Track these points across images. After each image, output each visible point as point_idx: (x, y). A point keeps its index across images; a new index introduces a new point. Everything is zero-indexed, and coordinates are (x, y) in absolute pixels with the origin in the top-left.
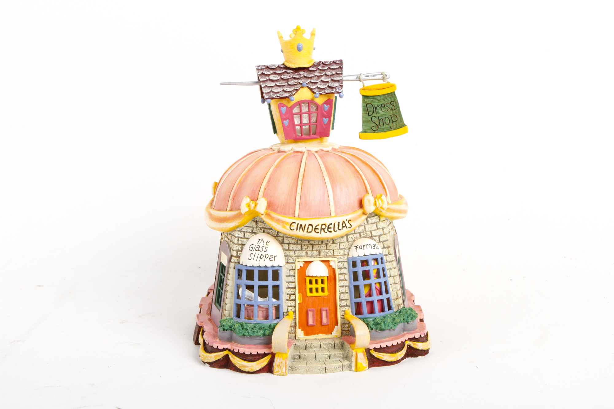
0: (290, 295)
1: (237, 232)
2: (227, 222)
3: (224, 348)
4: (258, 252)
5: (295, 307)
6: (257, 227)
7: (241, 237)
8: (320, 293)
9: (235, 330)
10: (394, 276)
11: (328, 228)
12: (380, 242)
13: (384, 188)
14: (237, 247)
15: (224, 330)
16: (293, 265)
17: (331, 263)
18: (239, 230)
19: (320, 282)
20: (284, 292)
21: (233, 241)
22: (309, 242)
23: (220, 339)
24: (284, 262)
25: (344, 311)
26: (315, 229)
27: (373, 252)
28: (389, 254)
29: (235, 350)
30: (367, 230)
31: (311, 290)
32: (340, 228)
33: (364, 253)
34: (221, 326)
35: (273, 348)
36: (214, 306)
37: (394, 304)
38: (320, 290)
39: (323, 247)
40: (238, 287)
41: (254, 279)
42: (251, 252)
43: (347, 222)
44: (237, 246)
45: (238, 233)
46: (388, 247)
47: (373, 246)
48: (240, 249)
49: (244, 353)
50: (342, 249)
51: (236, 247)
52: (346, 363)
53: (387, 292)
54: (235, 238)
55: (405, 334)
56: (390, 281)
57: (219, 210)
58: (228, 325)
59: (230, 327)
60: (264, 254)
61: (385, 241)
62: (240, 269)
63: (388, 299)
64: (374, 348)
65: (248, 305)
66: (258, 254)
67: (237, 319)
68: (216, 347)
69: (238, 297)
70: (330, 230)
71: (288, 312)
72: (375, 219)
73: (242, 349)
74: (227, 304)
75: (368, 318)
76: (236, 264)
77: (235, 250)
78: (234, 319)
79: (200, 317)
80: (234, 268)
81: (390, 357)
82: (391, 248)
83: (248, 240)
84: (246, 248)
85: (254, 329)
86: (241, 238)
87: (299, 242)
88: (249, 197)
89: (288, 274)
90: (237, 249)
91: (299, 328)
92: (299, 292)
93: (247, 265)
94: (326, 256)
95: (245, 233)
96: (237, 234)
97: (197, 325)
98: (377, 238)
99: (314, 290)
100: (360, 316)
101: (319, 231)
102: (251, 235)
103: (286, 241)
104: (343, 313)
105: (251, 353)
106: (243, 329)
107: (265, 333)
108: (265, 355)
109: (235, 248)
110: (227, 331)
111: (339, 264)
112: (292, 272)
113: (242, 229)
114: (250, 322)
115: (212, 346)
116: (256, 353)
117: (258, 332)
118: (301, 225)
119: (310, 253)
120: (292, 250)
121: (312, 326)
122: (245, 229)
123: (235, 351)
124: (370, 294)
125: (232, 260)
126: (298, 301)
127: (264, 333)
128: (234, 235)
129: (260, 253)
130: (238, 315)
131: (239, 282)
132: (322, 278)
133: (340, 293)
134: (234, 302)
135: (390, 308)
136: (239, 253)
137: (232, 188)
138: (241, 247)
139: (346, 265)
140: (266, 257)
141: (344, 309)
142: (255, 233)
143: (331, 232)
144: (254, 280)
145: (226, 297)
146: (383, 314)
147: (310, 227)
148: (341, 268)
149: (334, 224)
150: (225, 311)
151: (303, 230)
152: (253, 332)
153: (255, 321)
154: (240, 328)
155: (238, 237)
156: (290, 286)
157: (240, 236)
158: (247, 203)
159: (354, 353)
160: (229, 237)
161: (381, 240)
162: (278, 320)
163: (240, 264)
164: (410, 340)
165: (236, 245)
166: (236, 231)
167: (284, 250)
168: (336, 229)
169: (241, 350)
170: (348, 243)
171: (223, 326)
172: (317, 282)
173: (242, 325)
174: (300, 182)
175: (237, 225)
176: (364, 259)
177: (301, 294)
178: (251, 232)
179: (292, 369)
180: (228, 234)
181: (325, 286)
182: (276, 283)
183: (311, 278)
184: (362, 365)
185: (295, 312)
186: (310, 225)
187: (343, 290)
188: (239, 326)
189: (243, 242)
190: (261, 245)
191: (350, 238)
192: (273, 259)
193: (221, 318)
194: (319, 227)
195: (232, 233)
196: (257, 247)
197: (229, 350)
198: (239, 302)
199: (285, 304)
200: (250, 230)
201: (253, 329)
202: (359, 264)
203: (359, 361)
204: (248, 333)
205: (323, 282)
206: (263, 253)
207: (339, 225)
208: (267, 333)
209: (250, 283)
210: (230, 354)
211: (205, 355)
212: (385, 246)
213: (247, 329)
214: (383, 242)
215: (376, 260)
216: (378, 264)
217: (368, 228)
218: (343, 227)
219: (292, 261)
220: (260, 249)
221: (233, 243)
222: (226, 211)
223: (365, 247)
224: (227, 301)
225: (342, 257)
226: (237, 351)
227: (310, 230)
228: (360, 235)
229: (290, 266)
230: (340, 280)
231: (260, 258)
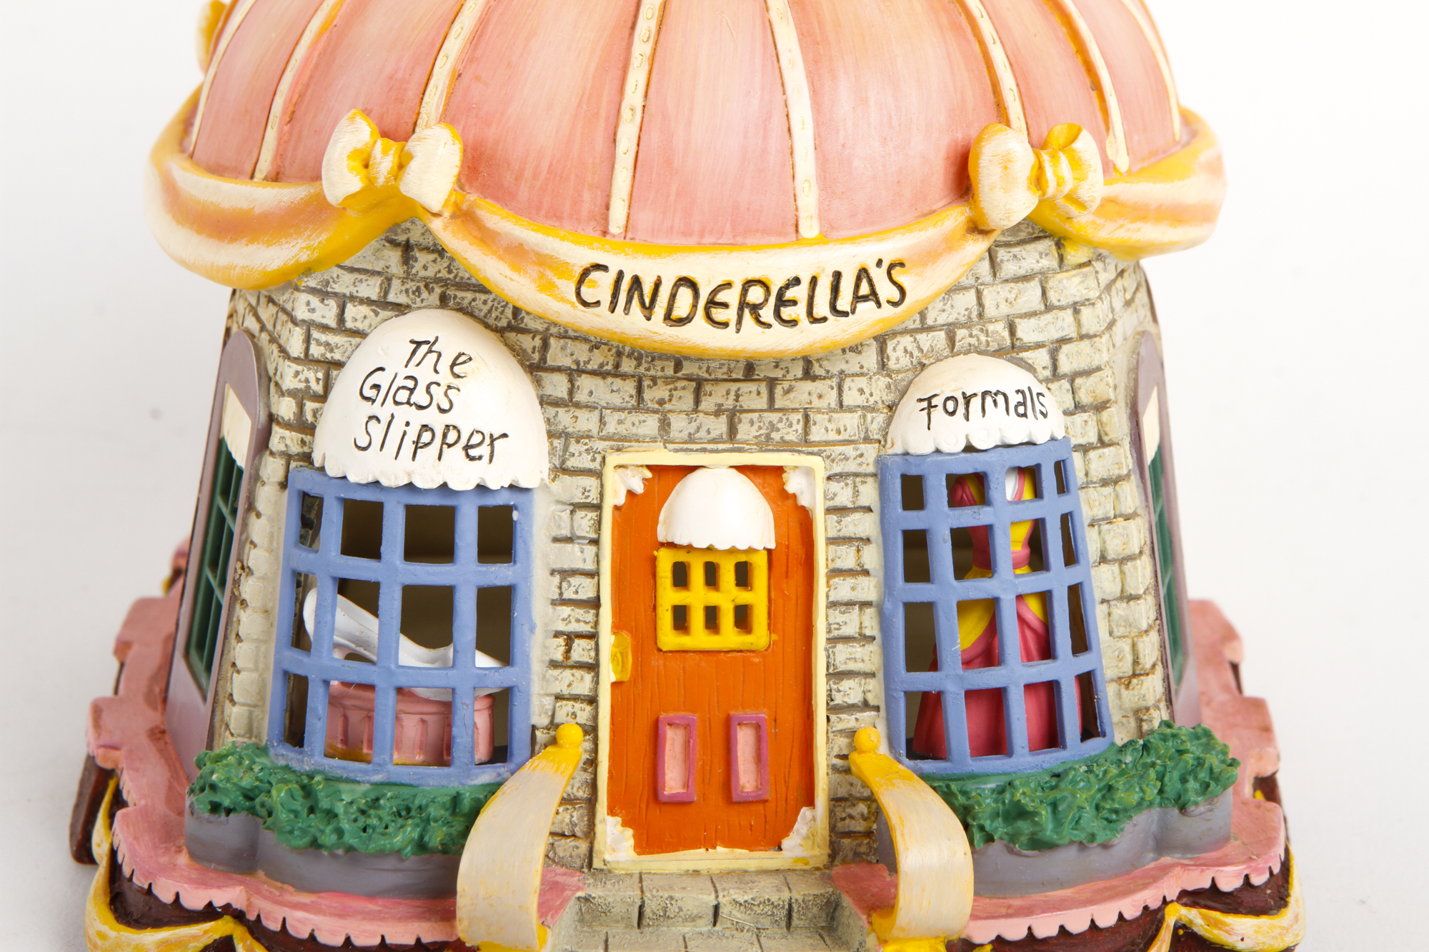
0: (570, 638)
1: (303, 297)
2: (252, 241)
3: (210, 904)
4: (404, 413)
5: (592, 700)
6: (408, 277)
7: (324, 321)
8: (729, 637)
9: (270, 814)
10: (1123, 561)
11: (781, 302)
12: (1056, 375)
13: (1097, 86)
14: (302, 377)
15: (215, 808)
16: (591, 482)
17: (793, 484)
18: (312, 283)
19: (727, 575)
20: (541, 617)
21: (282, 342)
22: (678, 366)
23: (192, 855)
24: (546, 466)
25: (851, 734)
26: (712, 303)
27: (1017, 430)
28: (1102, 443)
29: (267, 919)
30: (990, 311)
31: (681, 617)
32: (844, 303)
33: (967, 437)
34: (202, 790)
35: (465, 923)
36: (179, 665)
37: (1113, 702)
38: (727, 619)
39: (754, 397)
40: (301, 584)
41: (383, 549)
42: (369, 409)
43: (879, 276)
44: (299, 368)
45: (308, 303)
46: (1101, 407)
47: (1015, 399)
48: (318, 388)
49: (312, 937)
50: (851, 410)
51: (297, 374)
53: (1081, 643)
54: (290, 325)
55: (1165, 870)
56: (1102, 582)
57: (217, 169)
58: (235, 784)
59: (249, 796)
60: (438, 421)
61: (1087, 373)
62: (314, 490)
63: (1087, 683)
64: (993, 937)
65: (346, 684)
66: (408, 424)
67: (285, 755)
68: (166, 897)
69: (299, 638)
70: (787, 313)
71: (553, 725)
72: (1035, 257)
73: (300, 914)
74: (238, 672)
75: (973, 777)
76: (293, 464)
77: (292, 393)
78: (272, 752)
79: (107, 719)
80: (284, 485)
82: (1113, 410)
83: (358, 340)
84: (347, 384)
85: (372, 812)
86: (325, 328)
87: (627, 366)
88: (367, 112)
89: (565, 532)
90: (302, 386)
91: (612, 812)
92: (617, 628)
93: (345, 478)
94: (765, 444)
95: (343, 301)
96: (304, 308)
97: (90, 759)
98: (1040, 358)
99: (697, 619)
100: (929, 766)
101: (730, 315)
102: (377, 314)
103: (558, 355)
104: (842, 742)
105: (348, 940)
106: (312, 810)
107: (426, 839)
109: (289, 383)
110: (232, 815)
111: (835, 486)
112: (584, 522)
113: (328, 283)
114: (352, 776)
115: (149, 891)
116: (376, 941)
117: (390, 830)
118: (636, 282)
119: (679, 425)
120: (591, 407)
121: (679, 803)
122: (344, 284)
123: (265, 922)
124: (987, 655)
125: (275, 443)
126: (609, 674)
127: (421, 837)
128: (288, 307)
129: (419, 418)
130: (295, 734)
131: (305, 560)
132: (743, 558)
133: (833, 641)
134: (278, 662)
135: (1091, 727)
136: (310, 406)
137: (286, 58)
138: (320, 375)
139: (869, 493)
140: (448, 438)
141: (848, 721)
142: (401, 309)
143: (793, 323)
144: (383, 556)
145: (237, 635)
146: (1052, 759)
147: (685, 294)
148: (840, 511)
149: (814, 281)
150: (227, 703)
151: (648, 309)
152: (364, 830)
153: (376, 772)
154: (300, 804)
155: (309, 325)
156: (568, 594)
157: (317, 317)
158: (359, 146)
160: (267, 313)
161: (1065, 366)
162: (501, 768)
163: (311, 463)
164: (1192, 898)
165: (295, 367)
166: (297, 289)
167: (545, 401)
168: (822, 308)
169: (299, 921)
170: (883, 381)
171: (213, 787)
172: (712, 578)
173: (307, 791)
174: (641, 49)
175: (304, 257)
176: (967, 466)
177: (627, 637)
178: (374, 297)
180: (263, 300)
181: (757, 597)
182: (498, 574)
183: (682, 557)
185: (591, 730)
186: (686, 282)
187: (851, 623)
188: (293, 797)
189: (332, 351)
190: (425, 374)
191: (898, 353)
192: (484, 450)
193: (210, 746)
194: (731, 297)
195: (281, 299)
196: (400, 382)
197: (239, 916)
198: (299, 662)
199: (541, 686)
200: (371, 289)
201: (363, 812)
202: (937, 492)
204: (340, 832)
205: (743, 575)
206: (432, 417)
207: (835, 290)
208: (436, 837)
209: (359, 568)
210: (242, 939)
211: (113, 934)
212: (1085, 398)
213: (331, 815)
214: (1072, 378)
215: (1031, 474)
216: (1038, 494)
217: (998, 300)
218: (858, 298)
219: (584, 462)
220: (420, 397)
221: (283, 351)
222: (252, 177)
223: (976, 404)
224: (242, 653)
225: (849, 450)
226: (274, 926)
227: (681, 310)
228: (952, 340)
229: (575, 488)
230: (835, 573)
231: (418, 445)
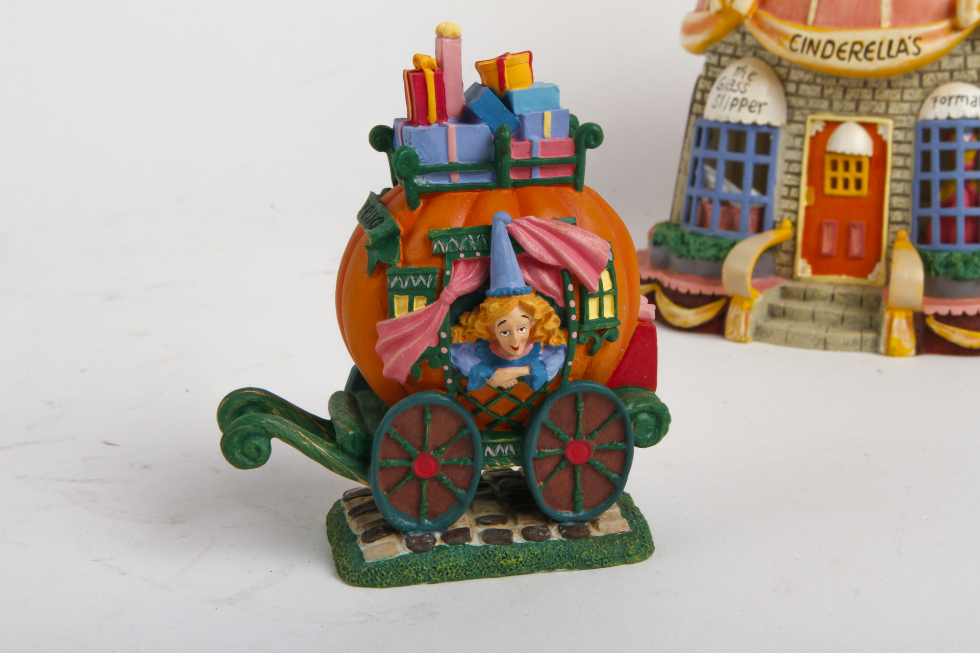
0: (790, 187)
3: (650, 278)
5: (796, 212)
6: (744, 45)
8: (852, 191)
11: (867, 51)
16: (801, 126)
17: (880, 131)
19: (853, 167)
20: (779, 178)
22: (838, 80)
24: (784, 119)
25: (895, 233)
26: (840, 50)
27: (971, 112)
30: (970, 66)
31: (834, 183)
32: (892, 53)
33: (949, 114)
34: (653, 236)
35: (727, 287)
38: (852, 184)
39: (866, 94)
41: (719, 147)
43: (909, 43)
45: (709, 56)
47: (971, 99)
49: (677, 290)
50: (906, 102)
52: (869, 336)
58: (662, 234)
59: (665, 238)
60: (740, 97)
62: (702, 127)
64: (934, 313)
66: (730, 98)
69: (693, 182)
70: (869, 55)
71: (782, 221)
73: (675, 281)
75: (940, 251)
80: (694, 126)
81: (967, 337)
83: (723, 70)
84: (715, 86)
85: (704, 245)
86: (714, 66)
87: (819, 80)
89: (790, 145)
91: (802, 256)
92: (808, 185)
93: (710, 120)
94: (870, 113)
95: (720, 55)
99: (840, 183)
100: (924, 247)
101: (846, 55)
102: (730, 60)
103: (794, 76)
104: (892, 235)
105: (689, 291)
107: (720, 255)
108: (713, 298)
110: (661, 245)
111: (897, 132)
112: (798, 142)
113: (716, 48)
116: (698, 293)
117: (707, 251)
118: (811, 42)
119: (837, 105)
120: (804, 97)
121: (828, 257)
122: (722, 49)
123: (663, 284)
124: (949, 202)
126: (804, 203)
129: (733, 95)
130: (688, 218)
131: (697, 153)
132: (859, 159)
133: (893, 195)
134: (686, 192)
139: (910, 136)
140: (743, 103)
141: (896, 228)
142: (740, 58)
143: (871, 59)
144: (719, 149)
147: (829, 47)
148: (898, 143)
149: (881, 44)
150: (674, 211)
151: (815, 53)
152: (698, 250)
153: (709, 232)
155: (708, 65)
156: (791, 170)
157: (710, 61)
159: (887, 316)
163: (703, 117)
167: (787, 94)
169: (674, 284)
170: (920, 91)
171: (656, 235)
172: (847, 167)
176: (947, 125)
177: (812, 189)
179: (760, 334)
181: (865, 175)
182: (763, 159)
183: (834, 157)
184: (900, 342)
185: (795, 224)
186: (831, 42)
187: (900, 188)
191: (928, 79)
192: (757, 109)
194: (847, 48)
197: (657, 282)
198: (691, 191)
199: (777, 206)
200: (729, 50)
202: (935, 135)
203: (895, 335)
204: (689, 251)
205: (859, 167)
206: (738, 95)
207: (890, 47)
209: (711, 154)
218: (899, 51)
219: (799, 118)
220: (735, 87)
223: (954, 100)
225: (904, 118)
227: (827, 53)
228: (951, 76)
229: (795, 128)
230: (894, 167)
231: (732, 105)
